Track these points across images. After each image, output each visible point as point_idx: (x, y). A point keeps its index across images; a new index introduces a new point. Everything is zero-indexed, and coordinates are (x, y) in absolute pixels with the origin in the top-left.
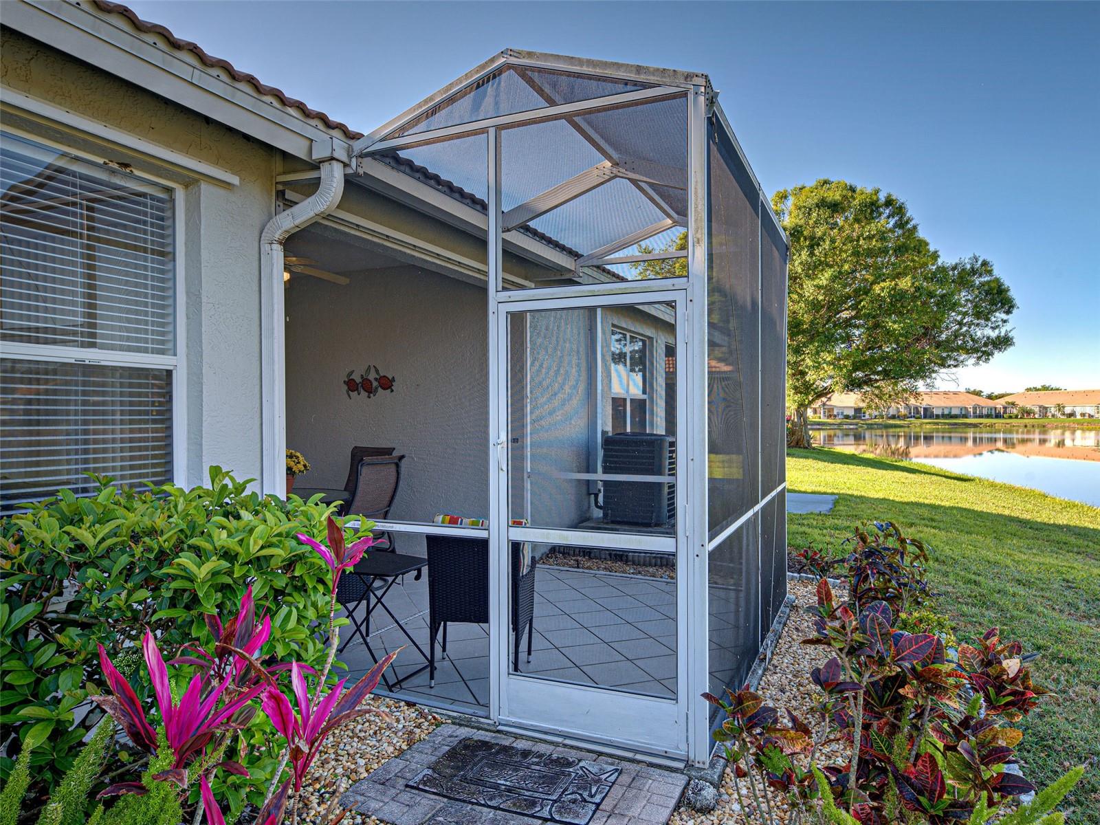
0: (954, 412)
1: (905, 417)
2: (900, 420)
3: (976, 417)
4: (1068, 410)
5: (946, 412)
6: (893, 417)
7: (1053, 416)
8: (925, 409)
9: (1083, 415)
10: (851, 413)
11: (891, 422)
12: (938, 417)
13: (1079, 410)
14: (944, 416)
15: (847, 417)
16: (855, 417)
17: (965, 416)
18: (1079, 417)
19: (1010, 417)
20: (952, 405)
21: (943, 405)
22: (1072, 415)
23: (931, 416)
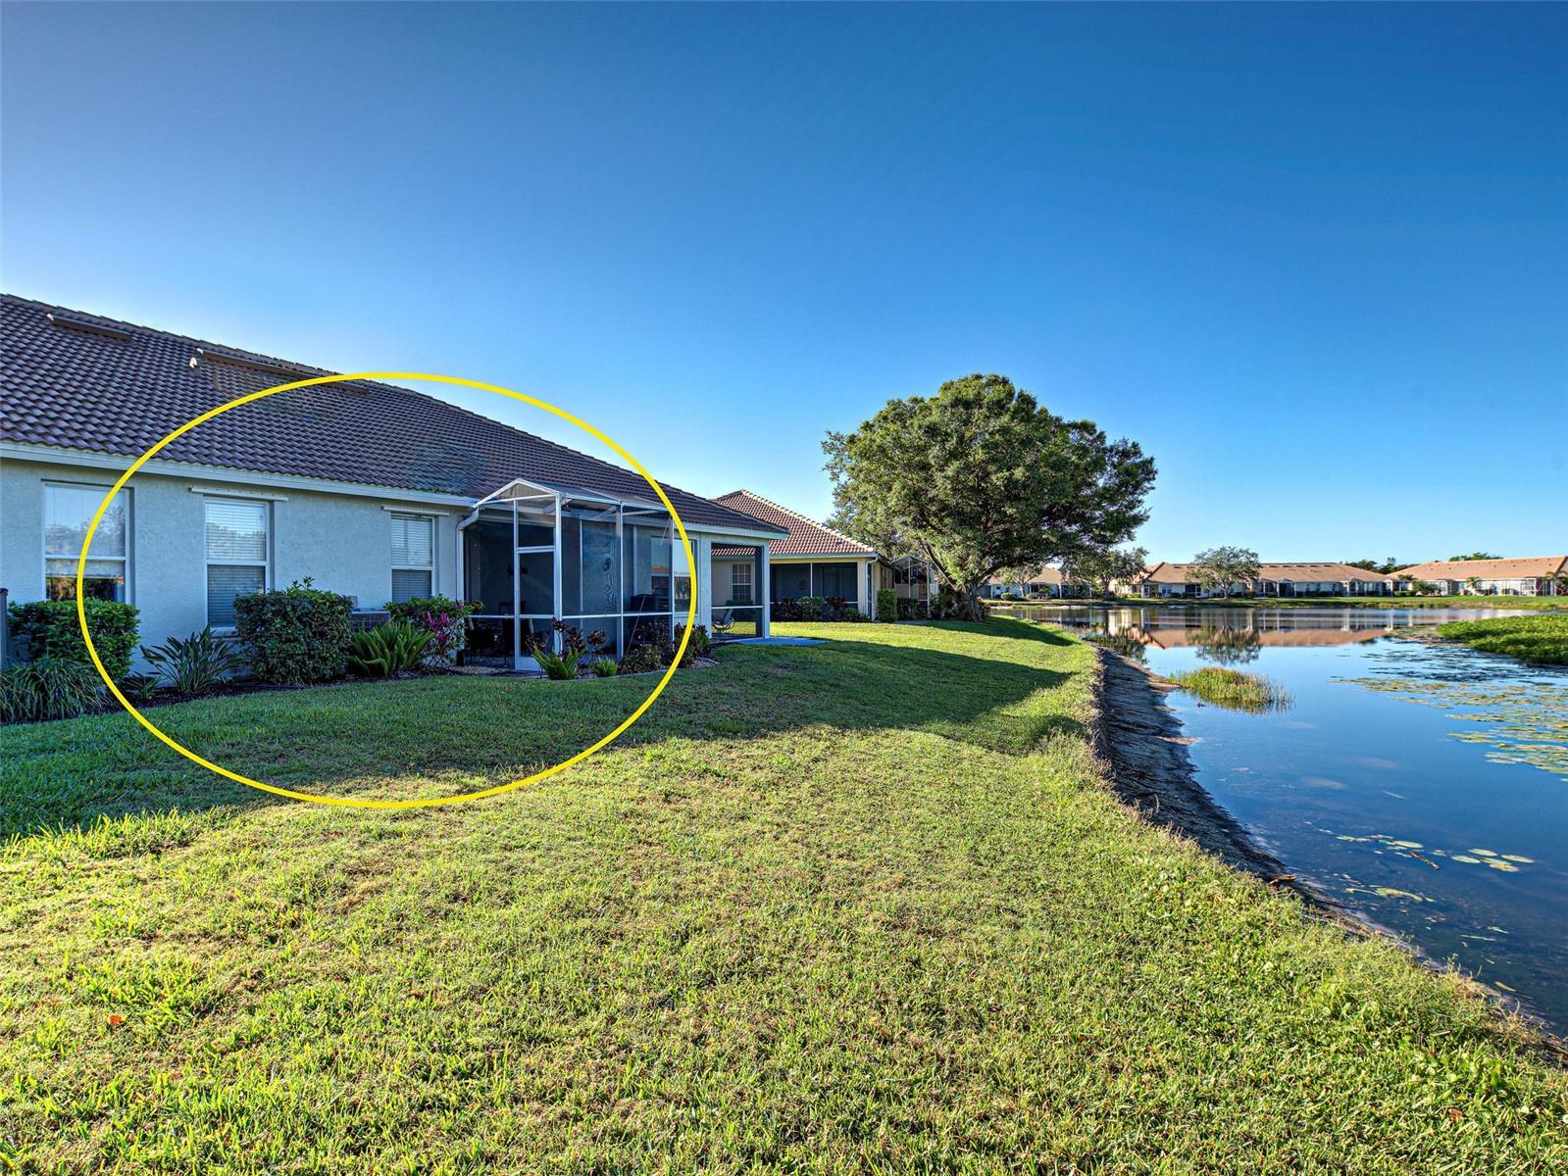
0: (1323, 589)
1: (1253, 595)
2: (1247, 599)
3: (1353, 594)
4: (1486, 586)
5: (1313, 588)
6: (1238, 595)
7: (1466, 593)
8: (1283, 586)
9: (1506, 591)
10: (1182, 590)
11: (1235, 601)
12: (1300, 595)
13: (1500, 586)
14: (1309, 594)
15: (1176, 595)
16: (1185, 596)
17: (1341, 593)
18: (1500, 594)
19: (1403, 595)
20: (1321, 580)
21: (1308, 580)
22: (1492, 591)
23: (1291, 594)
